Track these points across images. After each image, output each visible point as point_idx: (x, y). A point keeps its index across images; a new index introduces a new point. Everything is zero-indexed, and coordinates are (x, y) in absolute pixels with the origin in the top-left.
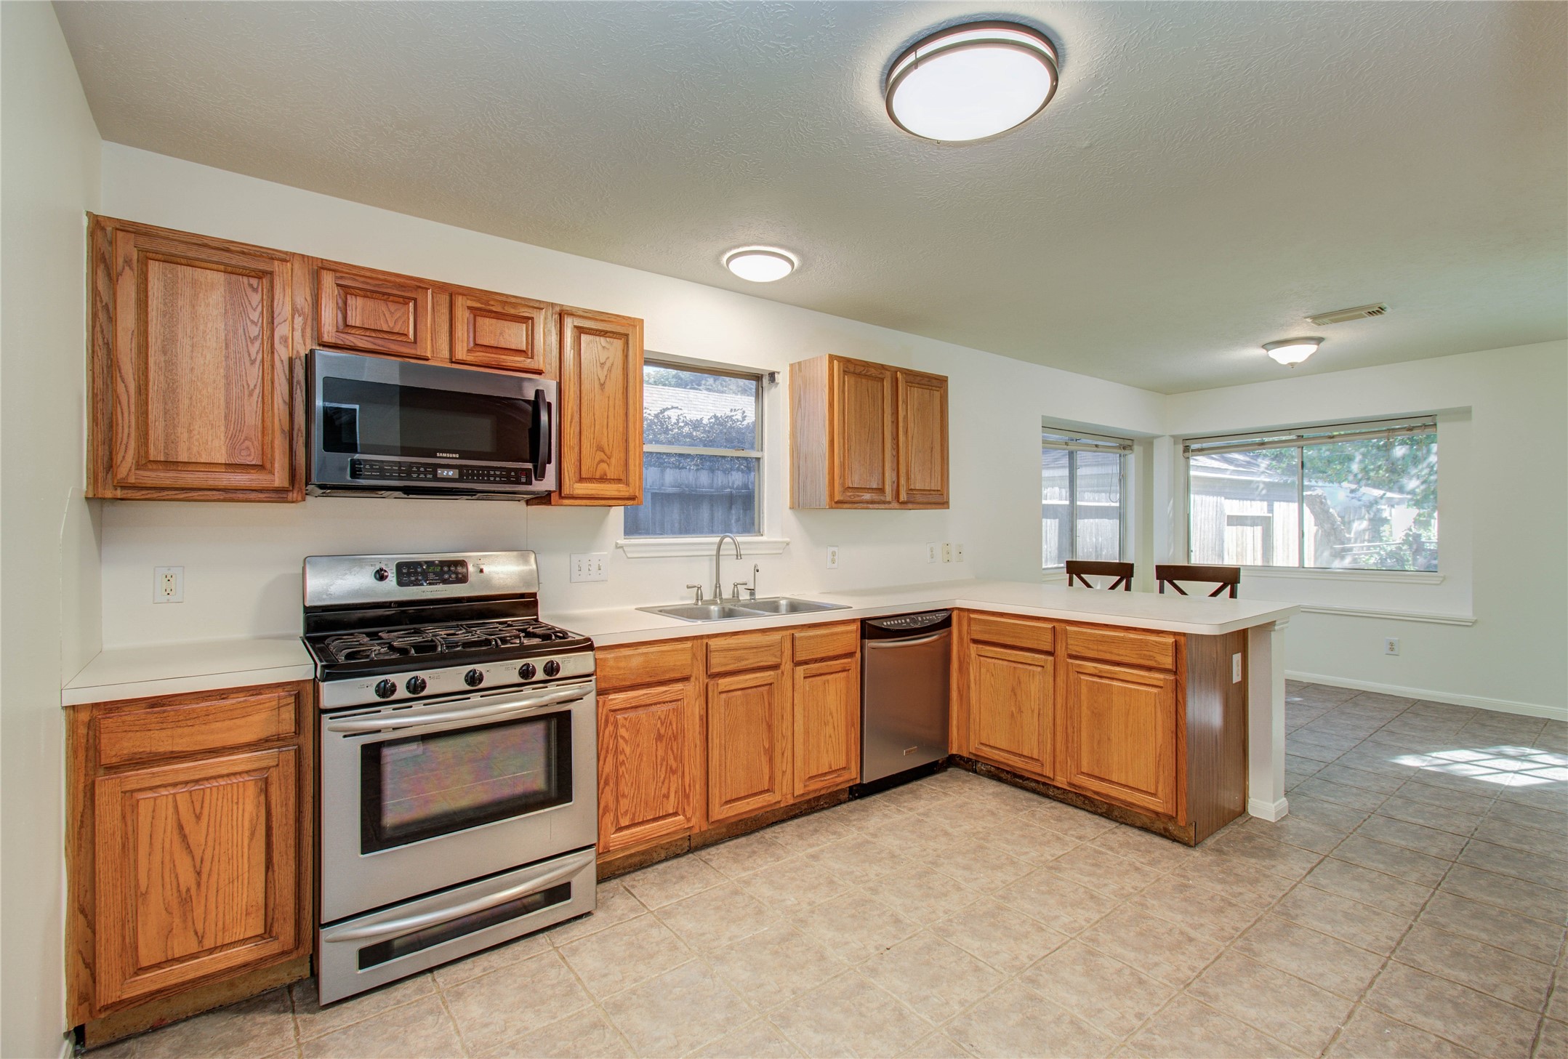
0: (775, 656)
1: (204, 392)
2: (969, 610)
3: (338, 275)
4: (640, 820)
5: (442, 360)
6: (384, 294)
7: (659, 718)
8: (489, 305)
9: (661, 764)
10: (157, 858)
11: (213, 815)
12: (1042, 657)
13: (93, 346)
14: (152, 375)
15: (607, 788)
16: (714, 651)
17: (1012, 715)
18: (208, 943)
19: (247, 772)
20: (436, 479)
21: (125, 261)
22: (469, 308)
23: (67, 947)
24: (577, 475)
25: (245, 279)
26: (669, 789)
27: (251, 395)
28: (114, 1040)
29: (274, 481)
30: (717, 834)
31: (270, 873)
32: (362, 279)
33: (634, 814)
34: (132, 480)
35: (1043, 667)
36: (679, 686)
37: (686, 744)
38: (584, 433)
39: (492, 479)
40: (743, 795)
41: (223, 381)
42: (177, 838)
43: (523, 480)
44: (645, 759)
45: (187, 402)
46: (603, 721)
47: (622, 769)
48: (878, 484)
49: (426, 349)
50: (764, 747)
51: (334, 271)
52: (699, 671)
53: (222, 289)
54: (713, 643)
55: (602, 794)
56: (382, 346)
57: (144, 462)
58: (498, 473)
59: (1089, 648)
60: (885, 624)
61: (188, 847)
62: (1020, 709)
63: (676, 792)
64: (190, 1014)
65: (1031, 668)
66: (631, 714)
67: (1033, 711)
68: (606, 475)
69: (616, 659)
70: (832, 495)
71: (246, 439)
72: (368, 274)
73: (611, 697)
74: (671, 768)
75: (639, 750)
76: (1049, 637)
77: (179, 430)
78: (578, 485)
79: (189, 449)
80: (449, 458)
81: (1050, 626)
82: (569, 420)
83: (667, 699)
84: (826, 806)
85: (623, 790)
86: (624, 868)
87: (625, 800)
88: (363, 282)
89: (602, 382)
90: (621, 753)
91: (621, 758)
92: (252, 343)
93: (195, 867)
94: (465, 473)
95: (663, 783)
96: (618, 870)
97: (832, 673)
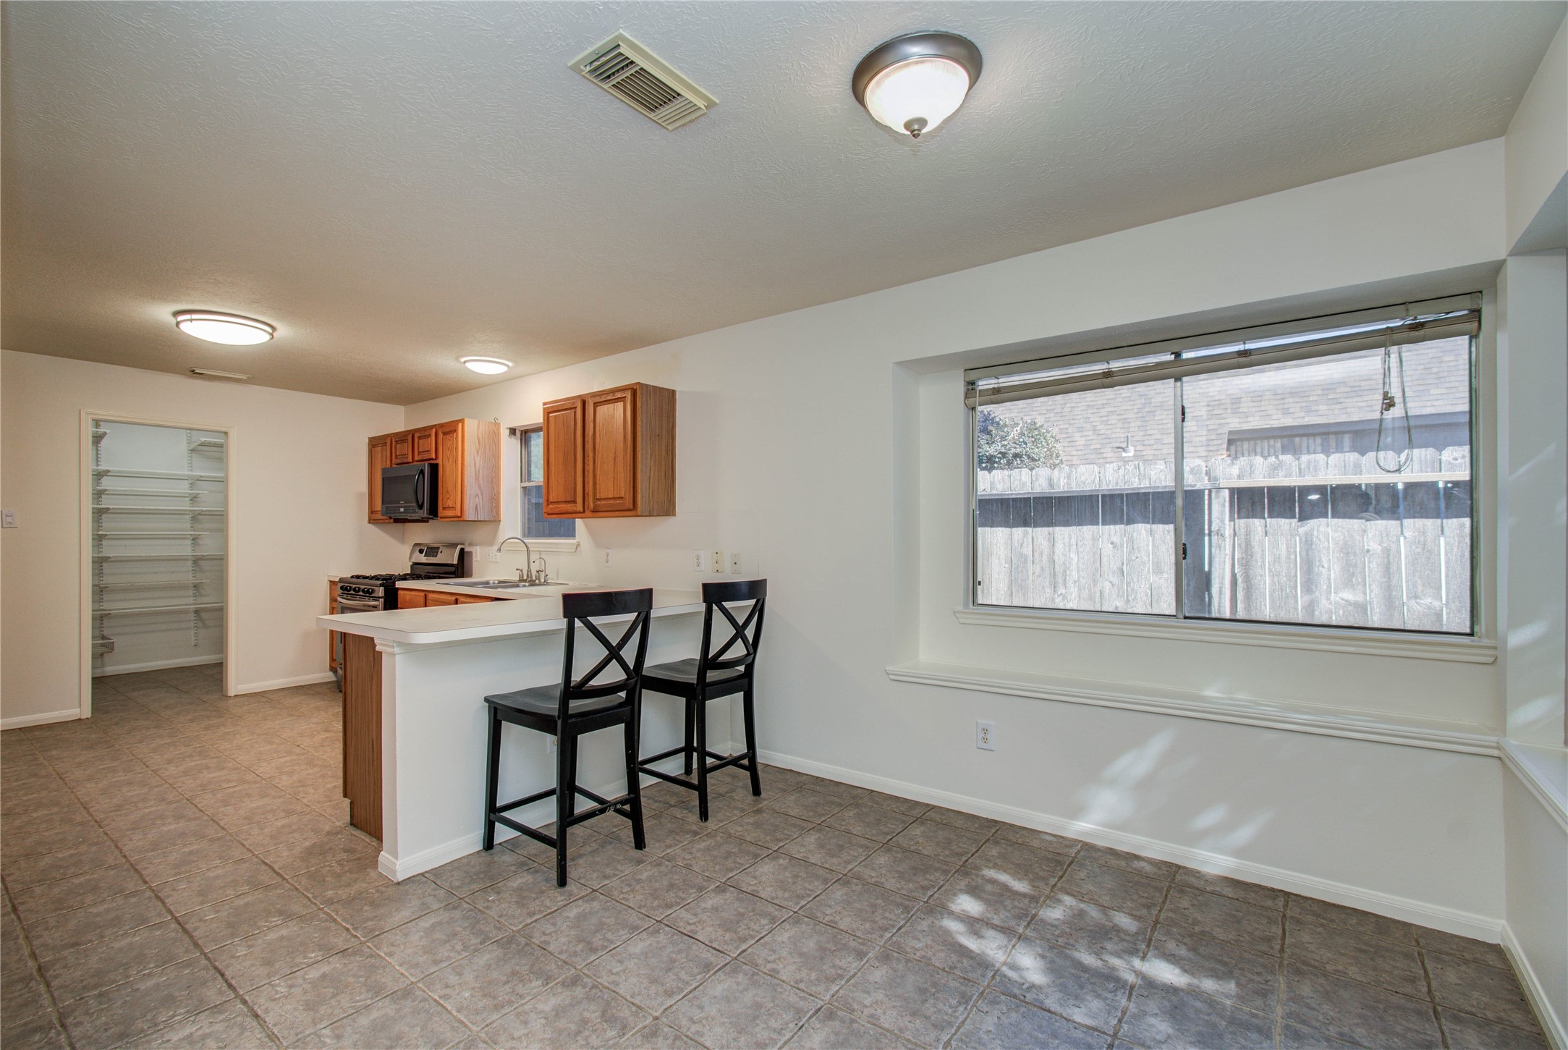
3: (395, 437)
20: (399, 513)
22: (418, 437)
48: (571, 496)
49: (410, 459)
56: (402, 461)
68: (449, 505)
78: (443, 511)
80: (402, 503)
89: (449, 457)
94: (405, 509)
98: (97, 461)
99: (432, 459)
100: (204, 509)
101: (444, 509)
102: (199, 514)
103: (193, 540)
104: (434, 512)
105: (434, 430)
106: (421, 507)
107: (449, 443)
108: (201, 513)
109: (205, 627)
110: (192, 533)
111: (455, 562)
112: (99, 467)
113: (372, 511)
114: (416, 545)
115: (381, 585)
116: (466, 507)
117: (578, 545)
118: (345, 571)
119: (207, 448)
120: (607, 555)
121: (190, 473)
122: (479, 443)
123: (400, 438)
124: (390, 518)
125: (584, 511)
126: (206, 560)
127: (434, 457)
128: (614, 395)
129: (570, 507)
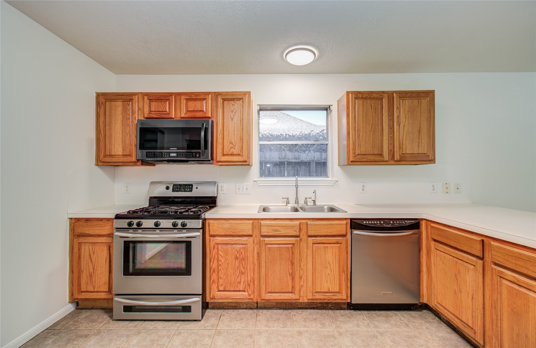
0: (296, 232)
1: (117, 135)
2: (432, 222)
3: (148, 96)
4: (228, 290)
5: (178, 118)
6: (161, 99)
7: (236, 250)
8: (191, 97)
9: (237, 269)
10: (85, 262)
11: (97, 253)
12: (474, 259)
13: (97, 126)
14: (107, 132)
15: (214, 273)
16: (263, 226)
17: (455, 291)
18: (96, 290)
19: (105, 243)
20: (170, 157)
21: (102, 103)
22: (186, 99)
23: (69, 280)
24: (222, 154)
25: (126, 102)
26: (241, 280)
27: (127, 135)
28: (84, 308)
29: (133, 159)
30: (271, 305)
31: (110, 274)
32: (154, 96)
33: (225, 287)
34: (103, 160)
35: (475, 266)
36: (246, 238)
37: (249, 263)
38: (225, 138)
39: (187, 156)
40: (277, 291)
41: (121, 132)
42: (89, 258)
43: (198, 156)
44: (230, 265)
45: (114, 138)
46: (212, 247)
47: (220, 267)
48: (378, 151)
49: (172, 115)
50: (289, 272)
51: (147, 95)
52: (256, 233)
53: (121, 106)
54: (263, 222)
55: (212, 275)
56: (160, 116)
57: (105, 156)
58: (189, 154)
59: (508, 261)
60: (365, 222)
61: (92, 261)
62: (460, 290)
63: (244, 282)
64: (99, 308)
65: (467, 264)
66: (225, 247)
67: (468, 294)
68: (233, 153)
69: (218, 224)
70: (348, 158)
71: (126, 148)
72: (158, 94)
73: (216, 238)
74: (242, 271)
75: (227, 261)
76: (479, 247)
77: (112, 146)
78: (223, 157)
79: (114, 151)
80: (174, 150)
81: (479, 239)
82: (219, 133)
83: (240, 243)
84: (333, 308)
85: (221, 276)
86: (228, 306)
87: (221, 280)
88: (155, 97)
89: (232, 118)
90: (220, 261)
91: (220, 263)
92: (128, 120)
93: (93, 267)
94: (178, 154)
95: (238, 277)
96: (226, 306)
97: (331, 243)
99: (209, 118)
101: (224, 155)
104: (212, 158)
105: (212, 96)
111: (216, 195)
116: (251, 154)
117: (336, 181)
120: (364, 186)
125: (389, 161)
127: (209, 116)
128: (418, 95)
129: (377, 158)
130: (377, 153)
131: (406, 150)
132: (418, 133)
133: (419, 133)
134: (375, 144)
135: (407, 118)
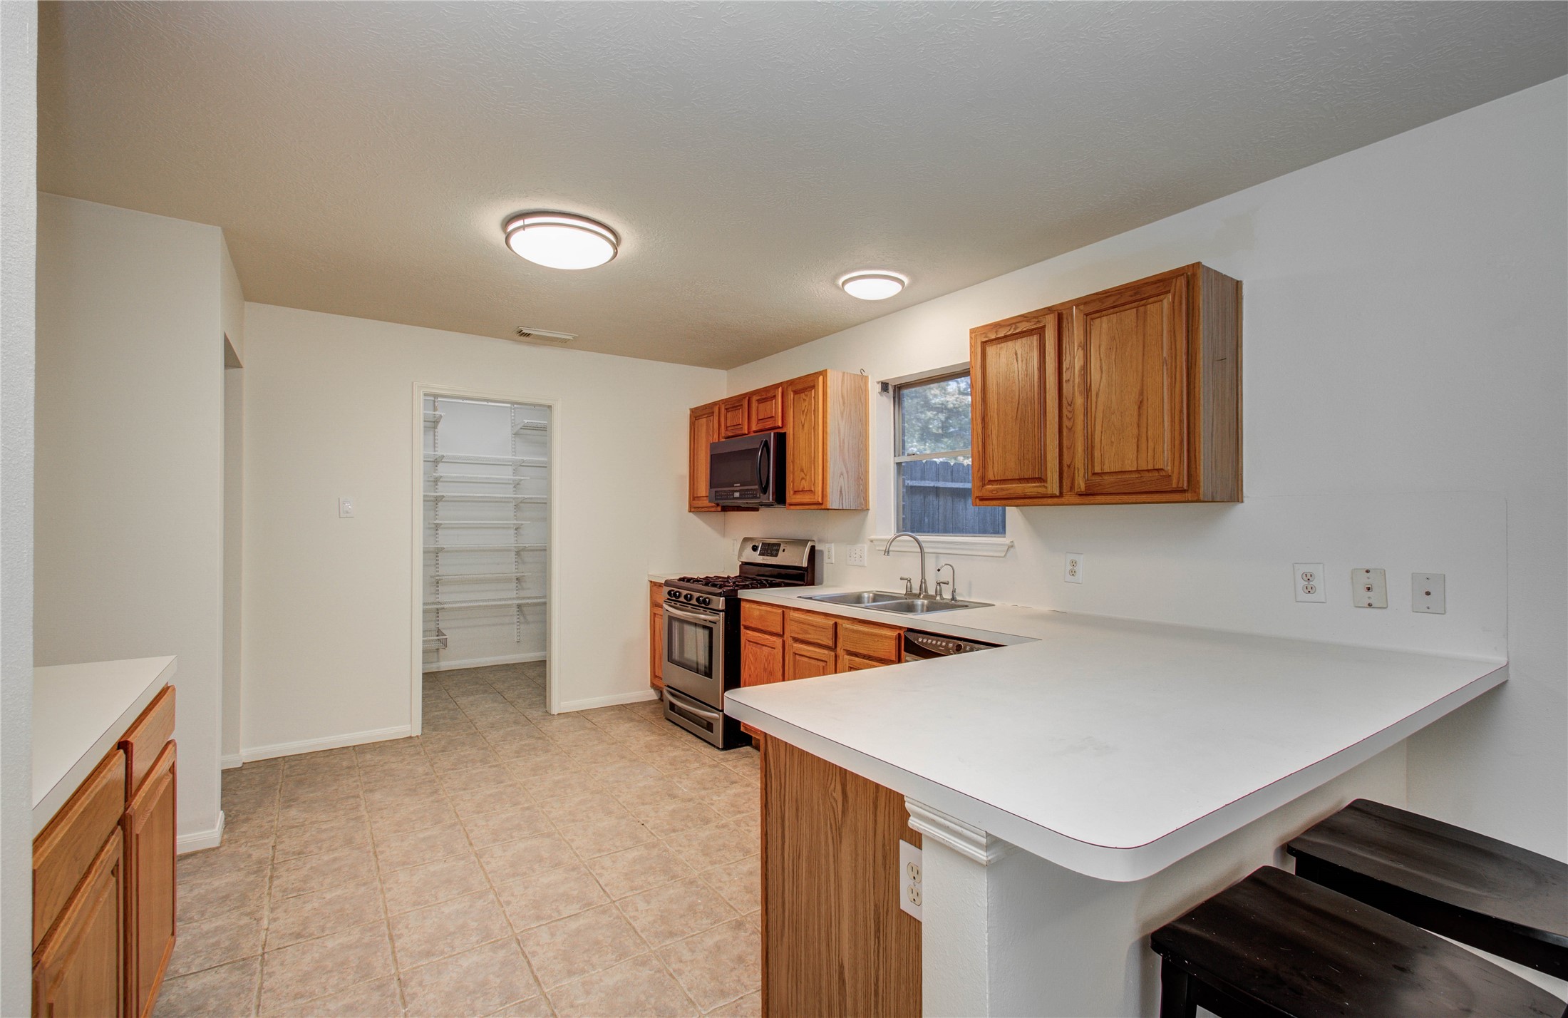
80: (737, 486)
98: (435, 447)
99: (779, 428)
100: (526, 496)
101: (795, 492)
102: (521, 502)
103: (516, 529)
104: (780, 499)
105: (780, 389)
106: (765, 490)
107: (804, 405)
108: (523, 501)
109: (527, 622)
110: (515, 522)
111: (805, 564)
112: (436, 453)
113: (693, 497)
114: (746, 540)
115: (720, 595)
116: (829, 490)
117: (1011, 546)
118: (670, 571)
119: (529, 432)
120: (1074, 563)
121: (514, 457)
122: (844, 403)
123: (733, 404)
124: (718, 505)
125: (1061, 494)
126: (528, 550)
127: (780, 424)
128: (1135, 294)
129: (1031, 488)
130: (1029, 474)
131: (1102, 463)
132: (1136, 407)
133: (1139, 408)
134: (1025, 452)
135: (1105, 368)
